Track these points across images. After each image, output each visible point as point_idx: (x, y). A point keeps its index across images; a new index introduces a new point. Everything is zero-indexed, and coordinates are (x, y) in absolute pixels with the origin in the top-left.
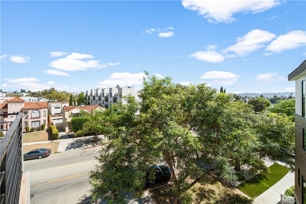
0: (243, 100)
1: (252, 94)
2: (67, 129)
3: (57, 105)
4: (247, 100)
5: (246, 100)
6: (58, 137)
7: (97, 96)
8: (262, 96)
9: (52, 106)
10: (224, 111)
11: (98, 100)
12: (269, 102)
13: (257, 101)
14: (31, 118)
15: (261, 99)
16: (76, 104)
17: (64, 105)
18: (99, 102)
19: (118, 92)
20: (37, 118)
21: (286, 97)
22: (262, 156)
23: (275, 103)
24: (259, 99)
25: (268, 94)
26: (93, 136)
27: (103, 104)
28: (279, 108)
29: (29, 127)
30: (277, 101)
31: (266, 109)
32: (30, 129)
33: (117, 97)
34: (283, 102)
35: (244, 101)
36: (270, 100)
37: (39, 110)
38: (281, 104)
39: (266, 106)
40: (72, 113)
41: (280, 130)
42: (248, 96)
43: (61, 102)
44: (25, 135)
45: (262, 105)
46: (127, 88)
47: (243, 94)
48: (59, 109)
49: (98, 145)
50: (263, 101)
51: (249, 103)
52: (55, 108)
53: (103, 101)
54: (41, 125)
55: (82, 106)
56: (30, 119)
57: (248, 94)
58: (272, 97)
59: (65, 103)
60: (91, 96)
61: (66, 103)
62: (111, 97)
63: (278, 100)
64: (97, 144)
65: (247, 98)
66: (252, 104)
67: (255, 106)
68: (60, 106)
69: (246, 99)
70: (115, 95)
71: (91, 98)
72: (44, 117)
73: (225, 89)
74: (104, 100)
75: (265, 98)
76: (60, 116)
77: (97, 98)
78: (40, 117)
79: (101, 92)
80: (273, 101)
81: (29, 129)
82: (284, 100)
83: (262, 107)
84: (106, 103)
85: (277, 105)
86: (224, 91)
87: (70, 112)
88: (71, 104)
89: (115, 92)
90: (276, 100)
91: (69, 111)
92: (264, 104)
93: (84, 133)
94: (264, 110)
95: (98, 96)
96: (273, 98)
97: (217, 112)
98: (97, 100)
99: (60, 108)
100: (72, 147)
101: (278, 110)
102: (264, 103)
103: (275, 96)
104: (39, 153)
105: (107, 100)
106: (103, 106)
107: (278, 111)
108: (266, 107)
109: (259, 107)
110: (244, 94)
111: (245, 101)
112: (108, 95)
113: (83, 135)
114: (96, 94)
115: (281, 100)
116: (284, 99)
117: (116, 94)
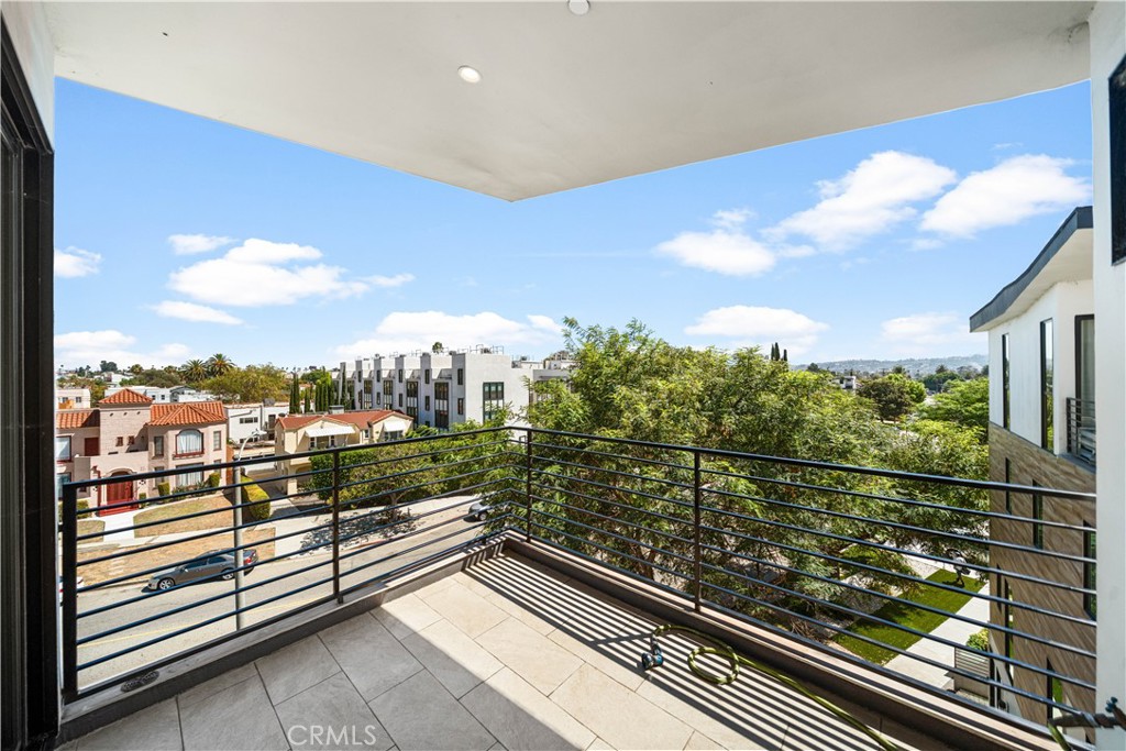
0: (842, 382)
1: (869, 362)
2: (292, 488)
3: (248, 411)
4: (855, 383)
5: (849, 383)
6: (268, 512)
7: (378, 381)
8: (898, 370)
9: (230, 415)
10: (807, 418)
11: (382, 394)
12: (922, 386)
13: (885, 385)
14: (176, 456)
15: (896, 379)
16: (312, 407)
17: (269, 411)
18: (386, 399)
19: (450, 367)
20: (194, 454)
21: (976, 370)
22: (904, 540)
23: (939, 391)
24: (890, 378)
25: (920, 363)
26: (382, 508)
27: (401, 405)
28: (952, 406)
29: (168, 484)
30: (946, 384)
31: (912, 409)
32: (171, 489)
33: (449, 382)
34: (963, 386)
35: (843, 386)
36: (925, 382)
37: (201, 430)
38: (958, 395)
39: (914, 400)
40: (305, 436)
41: (951, 467)
42: (855, 370)
43: (256, 402)
44: (159, 509)
45: (900, 397)
46: (479, 352)
47: (841, 363)
48: (254, 424)
49: (400, 534)
50: (904, 387)
51: (860, 394)
52: (241, 421)
53: (401, 395)
54: (206, 479)
55: (335, 412)
56: (170, 457)
57: (857, 362)
58: (931, 371)
59: (273, 405)
60: (357, 381)
61: (277, 404)
62: (427, 381)
63: (949, 381)
64: (396, 533)
65: (854, 377)
66: (869, 395)
67: (880, 401)
68: (256, 414)
69: (849, 380)
70: (440, 377)
71: (359, 387)
72: (215, 450)
73: (785, 351)
74: (402, 392)
75: (909, 377)
76: (261, 446)
77: (378, 387)
78: (203, 452)
79: (393, 367)
80: (935, 383)
81: (168, 489)
82: (968, 381)
83: (900, 405)
84: (411, 402)
85: (946, 398)
86: (782, 355)
87: (301, 433)
88: (294, 409)
89: (441, 365)
90: (944, 381)
91: (295, 431)
92: (907, 396)
93: (356, 497)
94: (906, 413)
95: (382, 381)
96: (934, 373)
97: (790, 421)
98: (378, 394)
99: (256, 420)
100: (319, 542)
101: (949, 411)
102: (907, 393)
103: (941, 370)
104: (224, 563)
105: (413, 391)
106: (401, 412)
107: (947, 415)
108: (913, 403)
109: (892, 405)
110: (844, 363)
111: (849, 387)
112: (416, 375)
113: (355, 504)
114: (374, 375)
115: (959, 382)
116: (968, 378)
117: (445, 374)
